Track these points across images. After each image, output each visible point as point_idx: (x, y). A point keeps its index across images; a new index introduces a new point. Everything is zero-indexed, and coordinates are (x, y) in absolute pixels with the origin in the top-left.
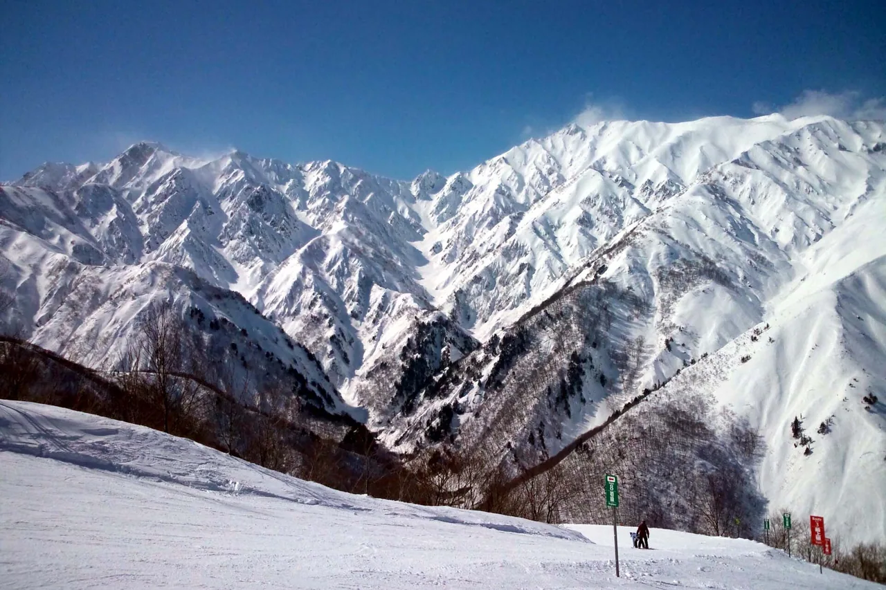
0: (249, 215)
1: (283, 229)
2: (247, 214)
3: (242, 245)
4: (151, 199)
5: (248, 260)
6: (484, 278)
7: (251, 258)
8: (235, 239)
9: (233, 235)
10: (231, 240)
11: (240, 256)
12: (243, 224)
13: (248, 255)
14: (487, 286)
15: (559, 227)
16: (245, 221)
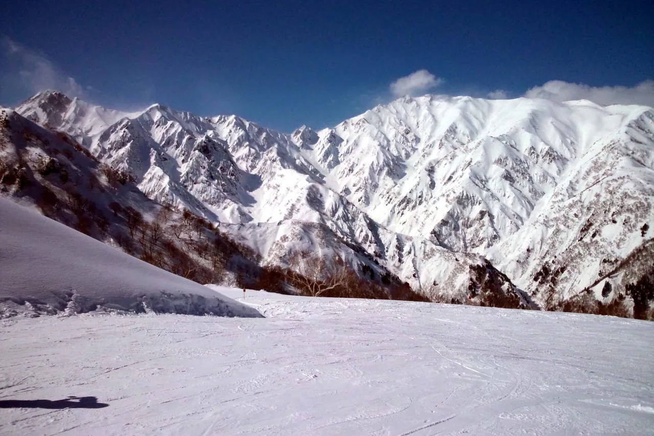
0: (208, 162)
1: (232, 175)
2: (205, 162)
3: (209, 189)
4: (107, 145)
5: (218, 202)
6: (450, 221)
7: (221, 201)
8: (199, 183)
9: (196, 179)
10: (195, 184)
11: (210, 198)
12: (203, 171)
13: (217, 197)
14: (454, 228)
15: (487, 181)
16: (204, 168)
